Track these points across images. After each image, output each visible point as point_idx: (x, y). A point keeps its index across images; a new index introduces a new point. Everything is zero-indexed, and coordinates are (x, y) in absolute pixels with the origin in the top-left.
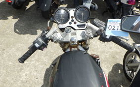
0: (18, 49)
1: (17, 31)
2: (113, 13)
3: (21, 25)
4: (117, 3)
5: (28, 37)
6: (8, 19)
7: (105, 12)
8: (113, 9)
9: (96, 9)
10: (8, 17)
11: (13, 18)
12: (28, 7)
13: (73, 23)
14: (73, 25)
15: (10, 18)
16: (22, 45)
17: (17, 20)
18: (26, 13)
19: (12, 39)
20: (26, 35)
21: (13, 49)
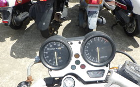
0: (12, 79)
1: (14, 54)
2: (125, 26)
3: (19, 47)
4: (129, 14)
5: (25, 61)
6: (5, 41)
7: (114, 25)
8: (124, 22)
9: (104, 23)
10: (6, 39)
11: (11, 40)
12: (28, 26)
13: (78, 67)
14: (78, 71)
15: (8, 40)
16: (17, 72)
17: (14, 42)
18: (25, 33)
19: (7, 65)
20: (24, 59)
21: (7, 77)
